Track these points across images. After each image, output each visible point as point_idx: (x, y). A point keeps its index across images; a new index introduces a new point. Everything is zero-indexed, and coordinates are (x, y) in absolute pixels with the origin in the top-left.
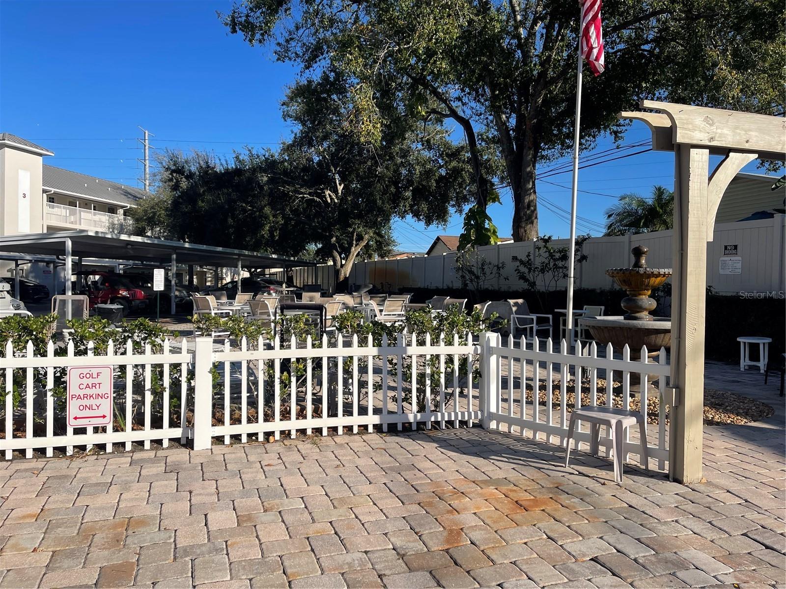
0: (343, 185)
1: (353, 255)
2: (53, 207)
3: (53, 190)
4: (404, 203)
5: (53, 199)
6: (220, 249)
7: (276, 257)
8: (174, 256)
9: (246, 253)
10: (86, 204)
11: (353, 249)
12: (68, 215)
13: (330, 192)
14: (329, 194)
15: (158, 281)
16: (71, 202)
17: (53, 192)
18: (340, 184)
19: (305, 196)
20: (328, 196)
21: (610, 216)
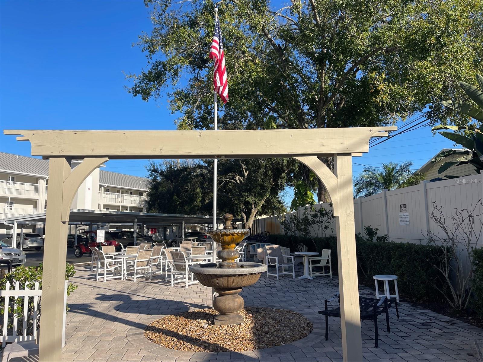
0: (248, 172)
1: (253, 214)
2: (108, 194)
3: (107, 185)
4: (282, 180)
5: (109, 189)
6: (166, 215)
7: (208, 217)
8: (136, 220)
9: (186, 216)
10: (125, 191)
11: (253, 210)
12: (116, 198)
13: (239, 177)
14: (238, 178)
15: (100, 237)
16: (118, 191)
17: (106, 186)
18: (246, 172)
19: (227, 180)
20: (237, 179)
21: (356, 185)
